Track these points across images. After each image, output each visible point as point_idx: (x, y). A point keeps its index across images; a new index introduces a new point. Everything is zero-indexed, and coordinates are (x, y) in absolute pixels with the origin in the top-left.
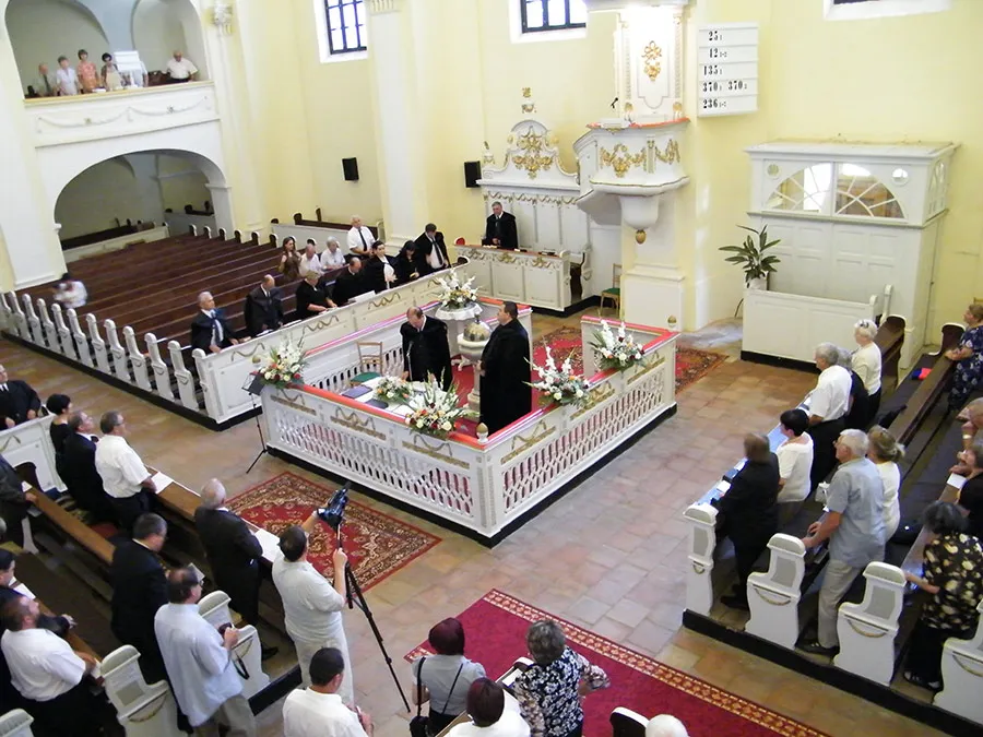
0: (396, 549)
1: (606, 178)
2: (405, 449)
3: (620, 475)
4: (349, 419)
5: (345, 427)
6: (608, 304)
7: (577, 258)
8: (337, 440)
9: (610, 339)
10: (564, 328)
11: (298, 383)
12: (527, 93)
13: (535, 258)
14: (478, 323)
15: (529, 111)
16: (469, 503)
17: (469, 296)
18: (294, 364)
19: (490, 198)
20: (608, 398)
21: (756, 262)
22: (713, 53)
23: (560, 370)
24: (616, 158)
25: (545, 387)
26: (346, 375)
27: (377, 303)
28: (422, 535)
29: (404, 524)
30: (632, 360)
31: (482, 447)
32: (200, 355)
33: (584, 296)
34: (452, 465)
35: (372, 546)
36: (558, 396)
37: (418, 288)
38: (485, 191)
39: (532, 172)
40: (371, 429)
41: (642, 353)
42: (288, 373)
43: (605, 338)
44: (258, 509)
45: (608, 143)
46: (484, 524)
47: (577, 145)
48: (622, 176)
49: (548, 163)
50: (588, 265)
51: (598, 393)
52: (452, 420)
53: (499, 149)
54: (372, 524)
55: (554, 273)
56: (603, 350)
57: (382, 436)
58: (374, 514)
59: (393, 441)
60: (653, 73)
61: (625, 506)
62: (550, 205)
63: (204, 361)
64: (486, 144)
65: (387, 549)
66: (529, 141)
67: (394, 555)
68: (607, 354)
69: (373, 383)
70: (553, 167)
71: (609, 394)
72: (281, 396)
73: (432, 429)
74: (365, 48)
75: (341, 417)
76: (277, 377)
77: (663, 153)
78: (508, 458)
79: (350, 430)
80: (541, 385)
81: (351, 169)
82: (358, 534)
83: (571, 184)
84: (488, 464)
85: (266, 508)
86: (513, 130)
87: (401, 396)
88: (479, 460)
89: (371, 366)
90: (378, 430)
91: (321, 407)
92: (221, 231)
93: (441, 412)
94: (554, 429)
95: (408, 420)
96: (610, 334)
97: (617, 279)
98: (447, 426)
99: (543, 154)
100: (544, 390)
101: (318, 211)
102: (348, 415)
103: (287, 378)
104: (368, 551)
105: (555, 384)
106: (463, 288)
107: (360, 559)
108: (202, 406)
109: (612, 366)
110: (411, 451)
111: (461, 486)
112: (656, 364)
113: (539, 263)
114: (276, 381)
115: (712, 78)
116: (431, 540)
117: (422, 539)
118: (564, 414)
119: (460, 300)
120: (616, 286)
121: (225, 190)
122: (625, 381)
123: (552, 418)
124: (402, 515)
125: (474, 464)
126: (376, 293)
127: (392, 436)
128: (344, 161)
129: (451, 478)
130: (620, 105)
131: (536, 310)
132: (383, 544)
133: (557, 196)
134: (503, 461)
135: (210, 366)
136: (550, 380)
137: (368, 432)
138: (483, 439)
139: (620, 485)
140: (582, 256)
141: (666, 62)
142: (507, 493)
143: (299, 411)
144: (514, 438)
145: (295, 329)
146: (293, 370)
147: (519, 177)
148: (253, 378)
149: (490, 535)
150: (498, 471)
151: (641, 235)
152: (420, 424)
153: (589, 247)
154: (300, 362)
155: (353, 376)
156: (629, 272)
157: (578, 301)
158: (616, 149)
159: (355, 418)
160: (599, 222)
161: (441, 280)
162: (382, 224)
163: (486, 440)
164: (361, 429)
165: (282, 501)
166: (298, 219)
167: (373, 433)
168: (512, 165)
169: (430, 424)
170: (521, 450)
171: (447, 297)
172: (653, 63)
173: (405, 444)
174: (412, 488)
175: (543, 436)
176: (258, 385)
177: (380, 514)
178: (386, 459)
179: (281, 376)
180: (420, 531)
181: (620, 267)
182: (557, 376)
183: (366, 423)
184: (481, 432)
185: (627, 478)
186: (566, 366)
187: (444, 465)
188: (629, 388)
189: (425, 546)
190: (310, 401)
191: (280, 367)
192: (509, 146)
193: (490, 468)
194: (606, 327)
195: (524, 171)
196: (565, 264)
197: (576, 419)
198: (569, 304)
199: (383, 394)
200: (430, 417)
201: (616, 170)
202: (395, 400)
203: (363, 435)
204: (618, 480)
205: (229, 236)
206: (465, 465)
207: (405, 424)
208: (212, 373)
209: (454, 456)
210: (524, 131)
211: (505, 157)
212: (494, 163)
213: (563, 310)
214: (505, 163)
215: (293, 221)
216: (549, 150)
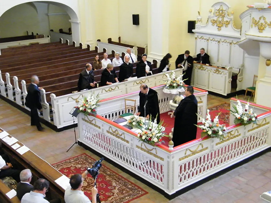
0: (127, 194)
1: (253, 33)
2: (137, 148)
3: (239, 175)
4: (114, 132)
5: (112, 136)
6: (249, 94)
7: (236, 71)
8: (108, 142)
9: (240, 110)
10: (226, 103)
11: (94, 114)
13: (215, 69)
14: (180, 96)
16: (162, 177)
17: (179, 83)
18: (93, 105)
19: (198, 38)
20: (237, 138)
23: (212, 121)
24: (260, 23)
25: (204, 128)
26: (118, 114)
27: (138, 83)
28: (140, 190)
29: (132, 183)
30: (250, 121)
31: (170, 151)
32: (53, 97)
33: (238, 89)
34: (157, 158)
35: (116, 191)
36: (210, 133)
37: (157, 78)
38: (196, 35)
39: (219, 28)
40: (123, 138)
41: (256, 118)
42: (90, 109)
43: (238, 109)
44: (68, 168)
45: (256, 15)
46: (168, 188)
47: (241, 16)
48: (262, 32)
49: (228, 23)
50: (242, 75)
51: (231, 134)
52: (158, 138)
53: (205, 15)
54: (118, 181)
55: (224, 77)
56: (236, 114)
57: (127, 142)
58: (120, 177)
59: (132, 144)
61: (238, 191)
62: (226, 44)
63: (55, 99)
64: (199, 12)
65: (122, 194)
66: (219, 12)
67: (125, 197)
68: (238, 116)
69: (128, 118)
70: (230, 26)
71: (237, 136)
72: (86, 119)
73: (149, 141)
75: (111, 131)
76: (85, 110)
78: (183, 158)
79: (114, 137)
80: (202, 127)
81: (136, 20)
82: (111, 185)
83: (237, 35)
84: (172, 160)
85: (72, 168)
86: (212, 7)
87: (139, 125)
88: (168, 157)
89: (130, 111)
90: (126, 139)
91: (103, 126)
92: (74, 43)
93: (154, 134)
94: (207, 148)
95: (139, 135)
96: (241, 107)
97: (255, 82)
98: (155, 140)
99: (225, 19)
100: (203, 129)
101: (119, 38)
102: (114, 130)
103: (89, 111)
104: (114, 193)
105: (209, 127)
106: (177, 80)
107: (109, 197)
108: (52, 120)
109: (240, 122)
110: (139, 150)
111: (160, 169)
112: (265, 124)
113: (217, 71)
114: (84, 111)
116: (143, 192)
117: (139, 191)
118: (213, 142)
119: (175, 85)
120: (254, 86)
121: (78, 23)
122: (247, 130)
123: (207, 143)
124: (133, 180)
125: (166, 159)
126: (138, 78)
127: (132, 142)
128: (133, 15)
129: (156, 165)
131: (210, 93)
132: (121, 191)
133: (230, 40)
134: (180, 160)
135: (57, 102)
136: (207, 125)
137: (122, 139)
138: (171, 148)
139: (238, 180)
140: (239, 70)
142: (181, 175)
143: (93, 126)
144: (187, 150)
146: (92, 108)
147: (213, 30)
148: (75, 109)
149: (170, 194)
150: (177, 164)
151: (268, 62)
152: (144, 138)
153: (243, 66)
154: (96, 105)
155: (121, 114)
156: (261, 79)
157: (234, 91)
158: (260, 19)
159: (117, 132)
160: (249, 54)
161: (167, 75)
162: (147, 46)
163: (172, 148)
164: (119, 137)
165: (80, 166)
166: (110, 41)
167: (123, 140)
168: (210, 24)
169: (148, 138)
170: (189, 156)
171: (169, 83)
173: (137, 147)
174: (138, 167)
175: (201, 151)
176: (76, 113)
177: (122, 177)
178: (128, 152)
179: (87, 109)
180: (139, 188)
181: (257, 77)
182: (211, 124)
183: (121, 135)
184: (170, 145)
185: (242, 177)
186: (216, 120)
187: (153, 158)
188: (248, 134)
189: (140, 194)
190: (98, 122)
191: (87, 105)
192: (210, 15)
193: (173, 162)
194: (239, 103)
195: (215, 27)
196: (230, 73)
197: (219, 145)
198: (230, 92)
199: (131, 123)
200: (149, 135)
201: (259, 29)
202: (136, 127)
203: (119, 140)
204: (237, 177)
205: (77, 45)
206: (162, 159)
207: (138, 137)
208: (58, 105)
209: (158, 155)
210: (218, 7)
211: (207, 20)
212: (202, 22)
213: (226, 95)
214: (207, 23)
215: (107, 41)
216: (229, 17)
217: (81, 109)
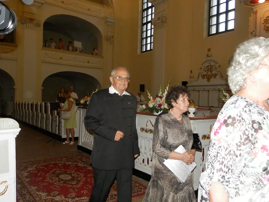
12: (209, 50)
15: (210, 57)
28: (142, 187)
38: (189, 87)
39: (209, 80)
49: (215, 76)
53: (196, 73)
64: (191, 71)
66: (208, 68)
70: (217, 77)
74: (152, 50)
86: (202, 65)
99: (213, 72)
128: (140, 85)
168: (201, 78)
180: (140, 185)
192: (200, 71)
195: (205, 80)
210: (206, 64)
211: (198, 75)
212: (194, 78)
214: (198, 78)
216: (216, 70)
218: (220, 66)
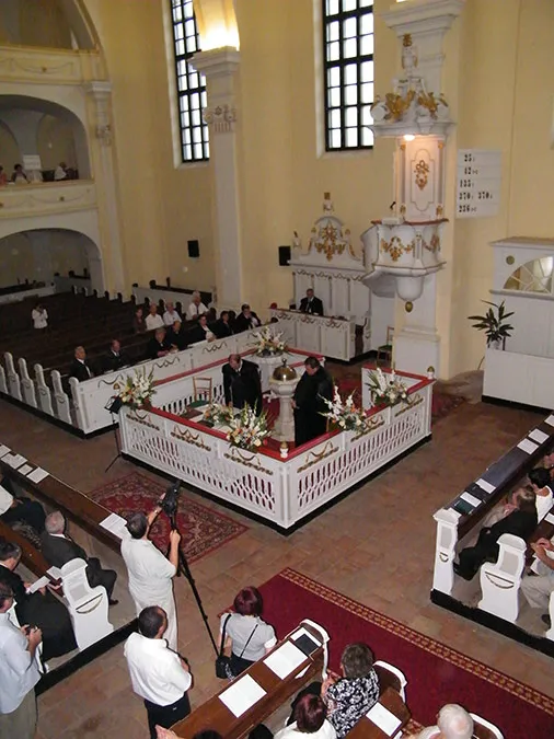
0: (215, 534)
1: (385, 262)
2: (225, 458)
3: (387, 485)
4: (184, 434)
5: (180, 441)
6: (382, 358)
7: (361, 322)
8: (175, 450)
9: (384, 385)
10: (349, 373)
11: (147, 406)
12: (327, 196)
13: (329, 320)
14: (284, 367)
15: (329, 210)
16: (272, 502)
17: (278, 346)
18: (145, 392)
19: (297, 273)
20: (380, 427)
21: (495, 329)
22: (468, 171)
23: (344, 404)
24: (393, 247)
25: (333, 416)
26: (183, 402)
27: (210, 349)
28: (235, 525)
29: (222, 515)
30: (399, 399)
31: (283, 460)
32: (74, 381)
33: (365, 350)
34: (260, 472)
35: (197, 530)
37: (241, 339)
38: (293, 268)
39: (329, 257)
40: (200, 442)
41: (407, 393)
42: (140, 398)
43: (379, 381)
44: (111, 499)
45: (386, 235)
46: (282, 518)
47: (363, 237)
48: (396, 261)
49: (341, 249)
50: (369, 328)
51: (373, 423)
52: (262, 439)
53: (305, 237)
54: (198, 515)
55: (343, 331)
56: (378, 390)
57: (208, 449)
58: (200, 507)
59: (216, 452)
60: (422, 184)
61: (389, 509)
62: (342, 280)
63: (77, 386)
65: (208, 534)
66: (327, 232)
67: (213, 538)
68: (380, 393)
69: (204, 409)
70: (345, 252)
71: (381, 424)
72: (134, 415)
73: (246, 444)
74: (207, 159)
75: (177, 433)
76: (132, 400)
77: (428, 244)
78: (303, 469)
79: (184, 443)
80: (330, 414)
81: (193, 249)
83: (359, 265)
84: (287, 473)
85: (118, 499)
86: (315, 223)
87: (224, 419)
88: (281, 469)
89: (203, 396)
90: (205, 444)
91: (163, 425)
92: (95, 291)
93: (254, 432)
94: (338, 448)
95: (229, 437)
96: (384, 378)
97: (389, 338)
98: (258, 443)
99: (337, 243)
100: (332, 419)
101: (168, 280)
102: (183, 431)
103: (139, 402)
104: (194, 534)
105: (340, 415)
106: (275, 341)
107: (188, 540)
108: (74, 418)
110: (230, 461)
111: (266, 488)
112: (418, 403)
113: (332, 324)
114: (130, 404)
115: (467, 189)
117: (235, 527)
118: (346, 437)
119: (271, 349)
120: (389, 345)
121: (99, 260)
122: (393, 414)
123: (337, 440)
124: (221, 509)
125: (277, 473)
127: (216, 449)
128: (190, 243)
129: (259, 483)
130: (397, 207)
131: (327, 358)
132: (205, 530)
133: (347, 274)
134: (299, 471)
135: (82, 390)
136: (337, 412)
137: (198, 444)
138: (285, 454)
139: (388, 493)
140: (365, 320)
141: (432, 177)
142: (301, 496)
143: (146, 427)
144: (308, 454)
145: (148, 366)
146: (143, 397)
147: (320, 259)
148: (113, 400)
149: (286, 527)
151: (409, 306)
152: (237, 440)
153: (370, 313)
154: (149, 390)
155: (188, 403)
156: (399, 333)
157: (360, 354)
158: (393, 240)
159: (188, 434)
160: (378, 295)
161: (257, 334)
162: (215, 289)
163: (287, 455)
164: (192, 442)
165: (130, 494)
166: (153, 284)
167: (201, 445)
168: (314, 250)
169: (245, 441)
170: (313, 463)
171: (261, 348)
172: (422, 176)
173: (226, 455)
174: (229, 489)
175: (330, 453)
176: (116, 406)
177: (204, 507)
178: (211, 465)
179: (135, 400)
180: (233, 521)
181: (393, 329)
182: (343, 409)
183: (196, 439)
184: (283, 449)
185: (392, 487)
186: (350, 401)
187: (254, 472)
188: (396, 420)
189: (237, 532)
190: (155, 419)
191: (134, 393)
192: (313, 236)
193: (288, 476)
194: (380, 373)
195: (323, 256)
196: (352, 326)
197: (356, 442)
198: (353, 356)
199: (210, 417)
200: (245, 435)
201: (392, 255)
203: (194, 447)
204: (386, 488)
205: (100, 295)
206: (270, 473)
207: (226, 440)
208: (83, 395)
209: (262, 466)
210: (324, 224)
211: (309, 244)
213: (348, 360)
214: (309, 249)
215: (148, 286)
216: (342, 239)
217: (124, 400)
218: (348, 232)
